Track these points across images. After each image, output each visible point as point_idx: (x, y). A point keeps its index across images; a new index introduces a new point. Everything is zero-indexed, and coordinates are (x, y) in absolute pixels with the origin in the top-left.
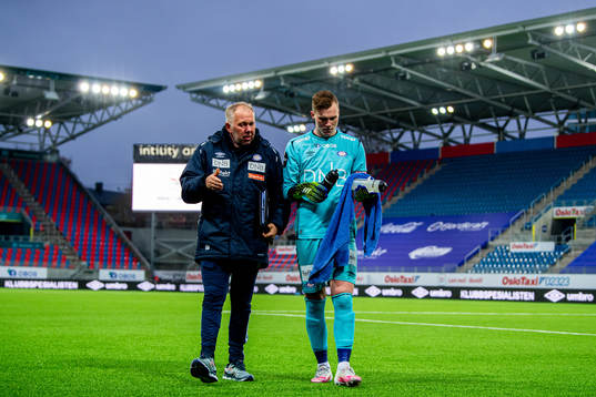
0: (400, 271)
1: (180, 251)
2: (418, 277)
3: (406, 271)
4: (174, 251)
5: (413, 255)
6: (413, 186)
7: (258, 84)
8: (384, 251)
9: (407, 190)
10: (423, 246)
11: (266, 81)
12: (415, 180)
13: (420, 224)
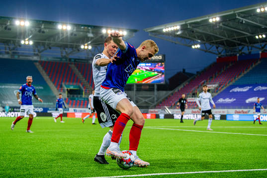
0: (241, 108)
1: (146, 100)
2: (249, 111)
3: (244, 108)
4: (144, 101)
5: (247, 101)
6: (248, 71)
7: (178, 27)
8: (235, 100)
9: (245, 72)
10: (252, 97)
11: (182, 26)
12: (249, 68)
13: (251, 87)
